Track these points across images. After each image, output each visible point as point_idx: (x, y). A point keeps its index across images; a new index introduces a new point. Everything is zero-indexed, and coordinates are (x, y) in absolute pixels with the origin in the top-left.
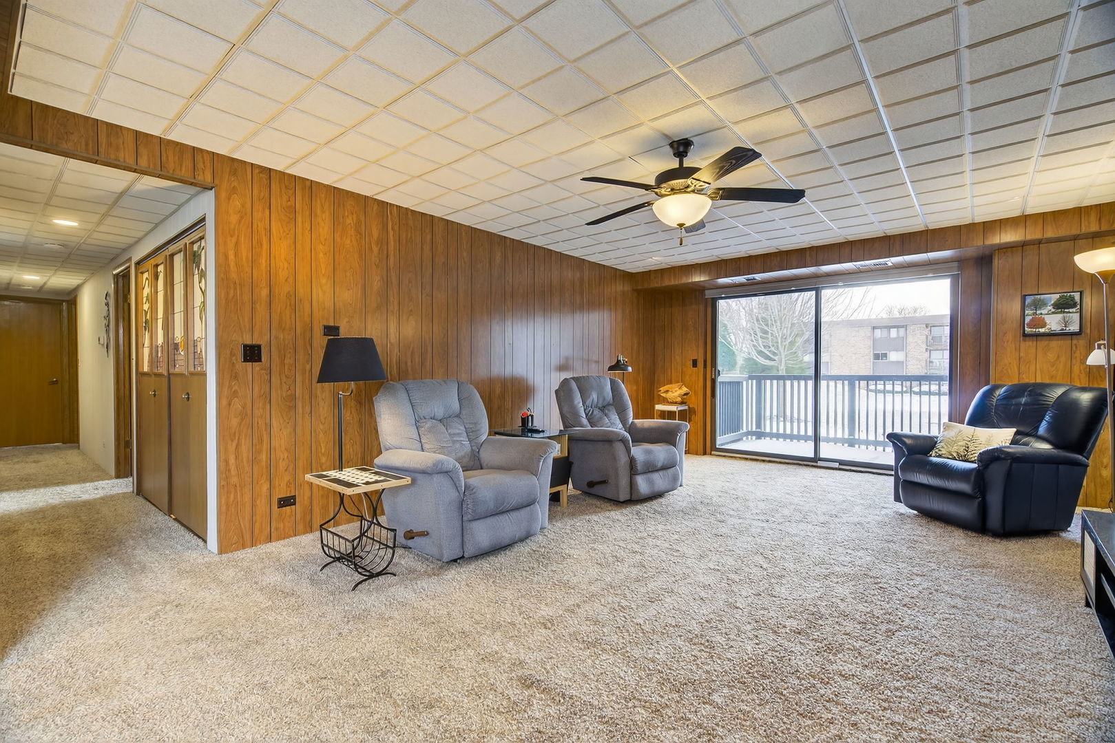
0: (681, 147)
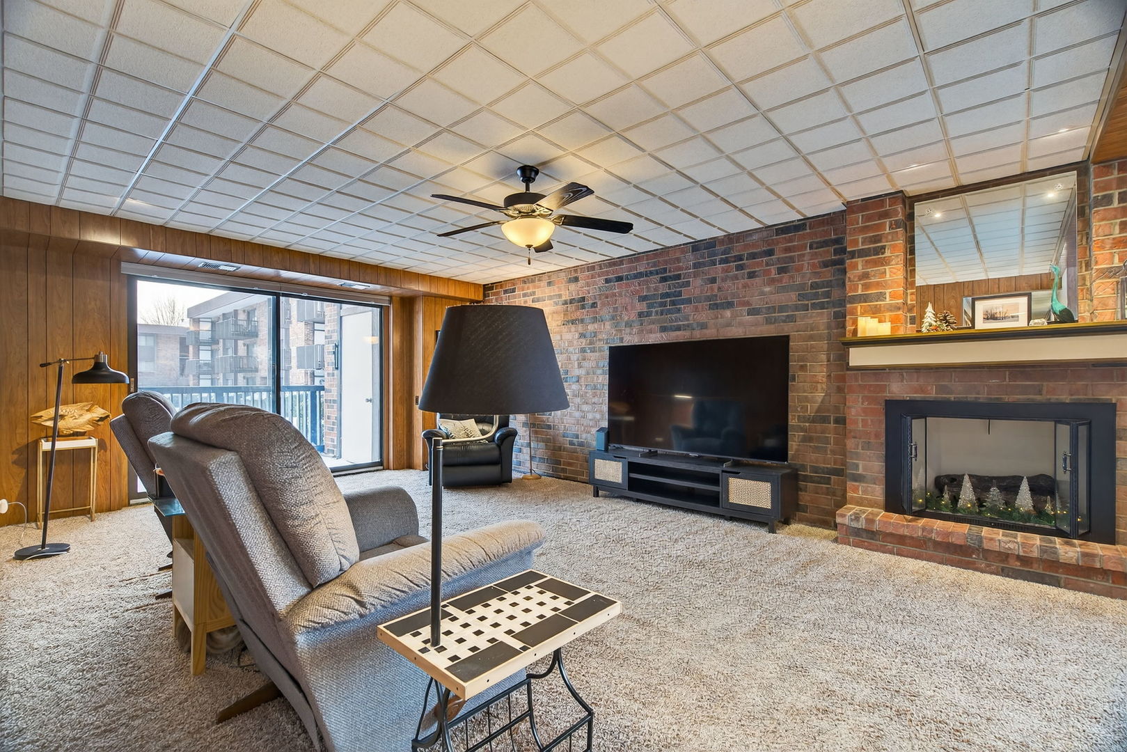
0: (529, 173)
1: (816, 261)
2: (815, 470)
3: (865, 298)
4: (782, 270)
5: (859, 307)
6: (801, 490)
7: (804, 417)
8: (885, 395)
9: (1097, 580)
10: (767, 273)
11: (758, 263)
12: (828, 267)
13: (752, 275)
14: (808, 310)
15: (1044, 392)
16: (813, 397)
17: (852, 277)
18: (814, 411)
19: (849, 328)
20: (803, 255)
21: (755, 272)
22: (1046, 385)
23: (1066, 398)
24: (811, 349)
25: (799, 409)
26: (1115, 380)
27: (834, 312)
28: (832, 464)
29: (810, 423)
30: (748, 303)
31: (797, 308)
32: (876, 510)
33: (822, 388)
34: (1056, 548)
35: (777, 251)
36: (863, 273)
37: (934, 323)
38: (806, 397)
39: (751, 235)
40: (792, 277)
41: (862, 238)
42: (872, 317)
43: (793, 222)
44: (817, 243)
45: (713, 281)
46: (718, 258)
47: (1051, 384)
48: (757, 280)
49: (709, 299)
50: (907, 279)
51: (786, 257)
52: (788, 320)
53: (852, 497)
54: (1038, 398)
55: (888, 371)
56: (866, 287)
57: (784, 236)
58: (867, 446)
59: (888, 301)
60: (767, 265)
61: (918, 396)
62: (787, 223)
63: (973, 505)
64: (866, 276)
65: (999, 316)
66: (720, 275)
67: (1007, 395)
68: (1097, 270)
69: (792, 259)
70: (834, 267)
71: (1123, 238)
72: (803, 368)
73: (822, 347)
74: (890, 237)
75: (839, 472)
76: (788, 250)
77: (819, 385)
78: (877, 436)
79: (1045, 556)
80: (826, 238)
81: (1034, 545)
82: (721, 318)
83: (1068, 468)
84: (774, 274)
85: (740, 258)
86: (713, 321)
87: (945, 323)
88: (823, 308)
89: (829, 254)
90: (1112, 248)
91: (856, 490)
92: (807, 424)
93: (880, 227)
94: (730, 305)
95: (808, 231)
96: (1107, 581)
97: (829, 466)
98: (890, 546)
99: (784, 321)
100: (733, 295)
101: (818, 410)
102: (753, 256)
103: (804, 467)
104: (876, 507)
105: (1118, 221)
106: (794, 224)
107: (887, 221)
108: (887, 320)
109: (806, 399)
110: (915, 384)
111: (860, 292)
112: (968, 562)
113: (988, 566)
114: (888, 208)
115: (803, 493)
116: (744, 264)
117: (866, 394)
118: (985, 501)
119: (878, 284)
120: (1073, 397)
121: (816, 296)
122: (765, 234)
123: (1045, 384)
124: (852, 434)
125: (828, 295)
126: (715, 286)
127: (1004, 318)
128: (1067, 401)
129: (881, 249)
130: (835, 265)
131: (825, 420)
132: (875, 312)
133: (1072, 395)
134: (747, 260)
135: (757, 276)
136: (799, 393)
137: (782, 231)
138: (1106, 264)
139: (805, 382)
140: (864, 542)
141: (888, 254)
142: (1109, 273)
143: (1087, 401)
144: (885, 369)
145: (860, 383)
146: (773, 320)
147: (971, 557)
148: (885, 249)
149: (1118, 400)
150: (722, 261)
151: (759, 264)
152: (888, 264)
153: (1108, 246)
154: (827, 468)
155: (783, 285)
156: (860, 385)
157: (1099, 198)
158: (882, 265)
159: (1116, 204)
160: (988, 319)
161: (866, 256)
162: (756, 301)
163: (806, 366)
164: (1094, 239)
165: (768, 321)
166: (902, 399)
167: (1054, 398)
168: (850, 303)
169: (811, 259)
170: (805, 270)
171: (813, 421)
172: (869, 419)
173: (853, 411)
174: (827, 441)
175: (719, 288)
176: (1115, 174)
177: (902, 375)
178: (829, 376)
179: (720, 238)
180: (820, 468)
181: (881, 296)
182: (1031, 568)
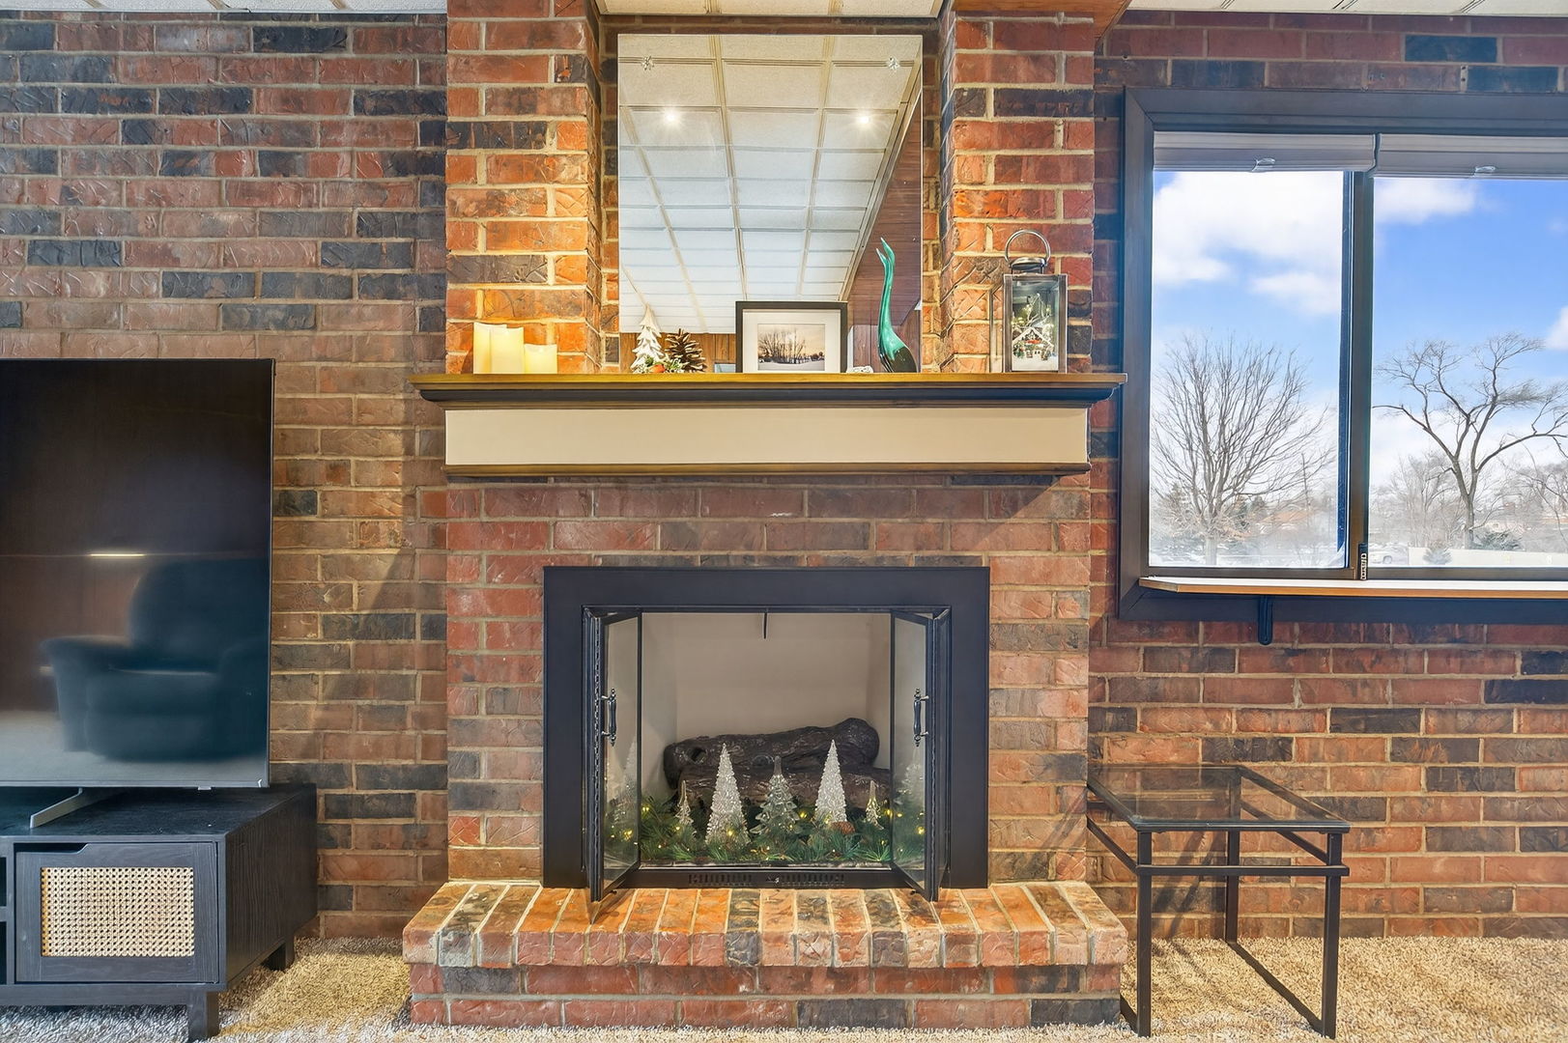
1: (373, 150)
2: (373, 777)
3: (491, 270)
4: (276, 164)
5: (480, 293)
6: (333, 844)
7: (342, 621)
8: (547, 552)
9: (969, 992)
10: (228, 164)
11: (199, 125)
12: (405, 174)
13: (179, 165)
14: (350, 297)
15: (873, 541)
16: (365, 560)
17: (460, 201)
18: (371, 600)
19: (454, 354)
20: (337, 127)
21: (191, 155)
22: (878, 524)
23: (908, 556)
24: (360, 415)
25: (327, 598)
26: (987, 515)
27: (422, 309)
28: (419, 756)
29: (357, 639)
30: (165, 256)
31: (318, 287)
32: (522, 883)
33: (392, 533)
34: (900, 934)
35: (258, 99)
36: (489, 193)
37: (657, 359)
38: (348, 559)
39: (174, 30)
40: (303, 190)
41: (489, 91)
42: (510, 326)
43: (307, 17)
44: (377, 96)
45: (45, 163)
46: (61, 86)
47: (885, 523)
48: (195, 186)
49: (25, 223)
50: (599, 235)
51: (288, 124)
52: (291, 322)
53: (462, 855)
54: (862, 556)
55: (551, 483)
56: (498, 235)
57: (280, 55)
58: (501, 701)
59: (551, 284)
60: (229, 138)
61: (622, 554)
62: (290, 16)
63: (737, 829)
64: (494, 203)
65: (787, 353)
66: (68, 148)
67: (804, 549)
68: (960, 259)
69: (303, 134)
70: (421, 177)
71: (998, 195)
72: (336, 472)
73: (390, 412)
74: (556, 102)
75: (434, 778)
76: (292, 101)
77: (383, 525)
78: (525, 672)
79: (883, 961)
80: (401, 87)
81: (861, 935)
82: (74, 295)
83: (923, 731)
84: (248, 171)
85: (139, 101)
86: (44, 303)
87: (683, 361)
88: (389, 296)
89: (406, 135)
90: (984, 214)
91: (470, 833)
92: (351, 643)
93: (531, 68)
94: (104, 254)
95: (350, 54)
96: (986, 991)
97: (409, 762)
98: (551, 1001)
99: (282, 325)
100: (117, 223)
101: (383, 598)
102: (182, 102)
103: (339, 774)
104: (522, 876)
105: (993, 154)
106: (310, 24)
107: (552, 53)
108: (550, 338)
109: (349, 567)
110: (615, 520)
111: (481, 250)
112: (732, 1008)
113: (772, 1006)
114: (552, 18)
115: (339, 852)
116: (154, 122)
117: (499, 549)
118: (760, 810)
119: (526, 233)
120: (921, 554)
121: (373, 256)
122: (221, 36)
123: (873, 522)
124: (463, 669)
125: (405, 255)
126: (53, 183)
127: (796, 360)
128: (912, 564)
129: (535, 133)
130: (425, 172)
131: (399, 627)
132: (518, 313)
133: (919, 549)
134: (162, 111)
135: (196, 170)
136: (326, 546)
137: (275, 40)
138: (973, 250)
139: (343, 513)
140: (482, 1003)
141: (551, 147)
142: (978, 269)
143: (942, 564)
144: (545, 479)
145: (485, 519)
146: (247, 318)
147: (734, 990)
148: (544, 134)
149: (990, 559)
150: (73, 103)
151: (201, 133)
152: (552, 178)
153: (978, 208)
154: (405, 768)
155: (278, 210)
156: (482, 523)
157: (965, 94)
158: (537, 178)
159: (990, 116)
160: (767, 360)
161: (500, 145)
162: (191, 252)
163: (347, 464)
164: (956, 187)
165: (231, 320)
166: (584, 563)
167: (886, 555)
168: (458, 280)
169: (358, 143)
170: (342, 174)
171: (367, 634)
172: (505, 622)
173: (465, 601)
174: (404, 690)
175: (68, 194)
176: (989, 49)
177: (587, 497)
178: (410, 498)
179: (67, 18)
180: (386, 771)
181: (532, 269)
182: (855, 991)
